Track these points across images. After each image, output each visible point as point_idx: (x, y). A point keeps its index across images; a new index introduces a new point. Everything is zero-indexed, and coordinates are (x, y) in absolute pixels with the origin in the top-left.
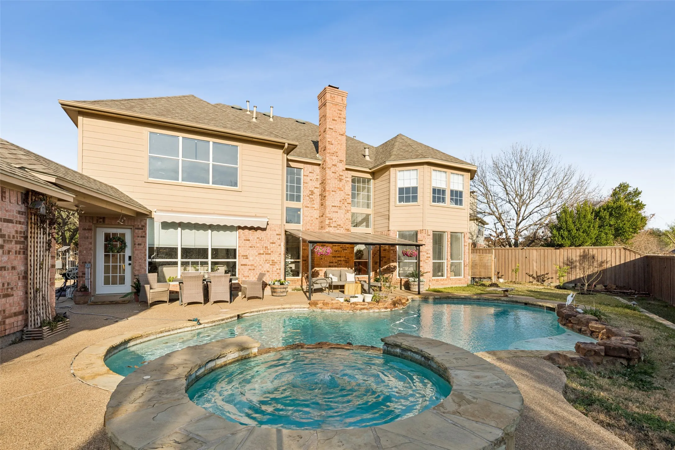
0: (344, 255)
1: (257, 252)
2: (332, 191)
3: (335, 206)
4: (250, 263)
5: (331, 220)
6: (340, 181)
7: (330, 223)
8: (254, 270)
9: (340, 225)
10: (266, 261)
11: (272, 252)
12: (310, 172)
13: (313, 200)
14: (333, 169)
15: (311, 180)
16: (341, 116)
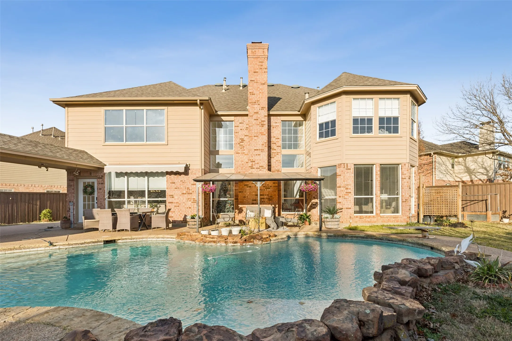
0: (267, 193)
1: (181, 192)
2: (255, 136)
3: (258, 150)
4: (176, 201)
5: (254, 163)
6: (262, 126)
7: (252, 165)
8: (178, 206)
9: (262, 166)
10: (188, 199)
11: (193, 192)
12: (240, 123)
13: (243, 147)
14: (255, 117)
15: (241, 129)
16: (262, 67)
